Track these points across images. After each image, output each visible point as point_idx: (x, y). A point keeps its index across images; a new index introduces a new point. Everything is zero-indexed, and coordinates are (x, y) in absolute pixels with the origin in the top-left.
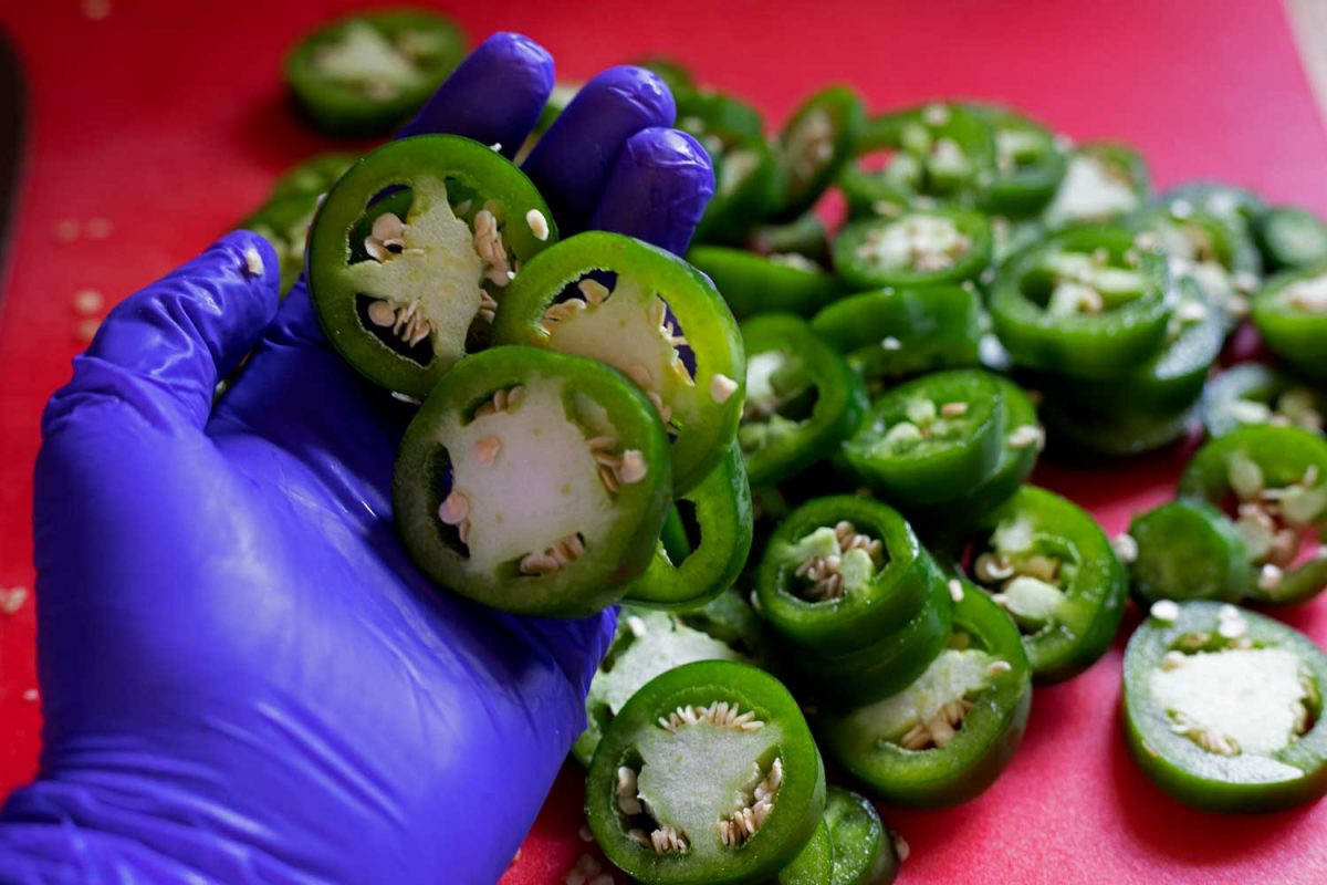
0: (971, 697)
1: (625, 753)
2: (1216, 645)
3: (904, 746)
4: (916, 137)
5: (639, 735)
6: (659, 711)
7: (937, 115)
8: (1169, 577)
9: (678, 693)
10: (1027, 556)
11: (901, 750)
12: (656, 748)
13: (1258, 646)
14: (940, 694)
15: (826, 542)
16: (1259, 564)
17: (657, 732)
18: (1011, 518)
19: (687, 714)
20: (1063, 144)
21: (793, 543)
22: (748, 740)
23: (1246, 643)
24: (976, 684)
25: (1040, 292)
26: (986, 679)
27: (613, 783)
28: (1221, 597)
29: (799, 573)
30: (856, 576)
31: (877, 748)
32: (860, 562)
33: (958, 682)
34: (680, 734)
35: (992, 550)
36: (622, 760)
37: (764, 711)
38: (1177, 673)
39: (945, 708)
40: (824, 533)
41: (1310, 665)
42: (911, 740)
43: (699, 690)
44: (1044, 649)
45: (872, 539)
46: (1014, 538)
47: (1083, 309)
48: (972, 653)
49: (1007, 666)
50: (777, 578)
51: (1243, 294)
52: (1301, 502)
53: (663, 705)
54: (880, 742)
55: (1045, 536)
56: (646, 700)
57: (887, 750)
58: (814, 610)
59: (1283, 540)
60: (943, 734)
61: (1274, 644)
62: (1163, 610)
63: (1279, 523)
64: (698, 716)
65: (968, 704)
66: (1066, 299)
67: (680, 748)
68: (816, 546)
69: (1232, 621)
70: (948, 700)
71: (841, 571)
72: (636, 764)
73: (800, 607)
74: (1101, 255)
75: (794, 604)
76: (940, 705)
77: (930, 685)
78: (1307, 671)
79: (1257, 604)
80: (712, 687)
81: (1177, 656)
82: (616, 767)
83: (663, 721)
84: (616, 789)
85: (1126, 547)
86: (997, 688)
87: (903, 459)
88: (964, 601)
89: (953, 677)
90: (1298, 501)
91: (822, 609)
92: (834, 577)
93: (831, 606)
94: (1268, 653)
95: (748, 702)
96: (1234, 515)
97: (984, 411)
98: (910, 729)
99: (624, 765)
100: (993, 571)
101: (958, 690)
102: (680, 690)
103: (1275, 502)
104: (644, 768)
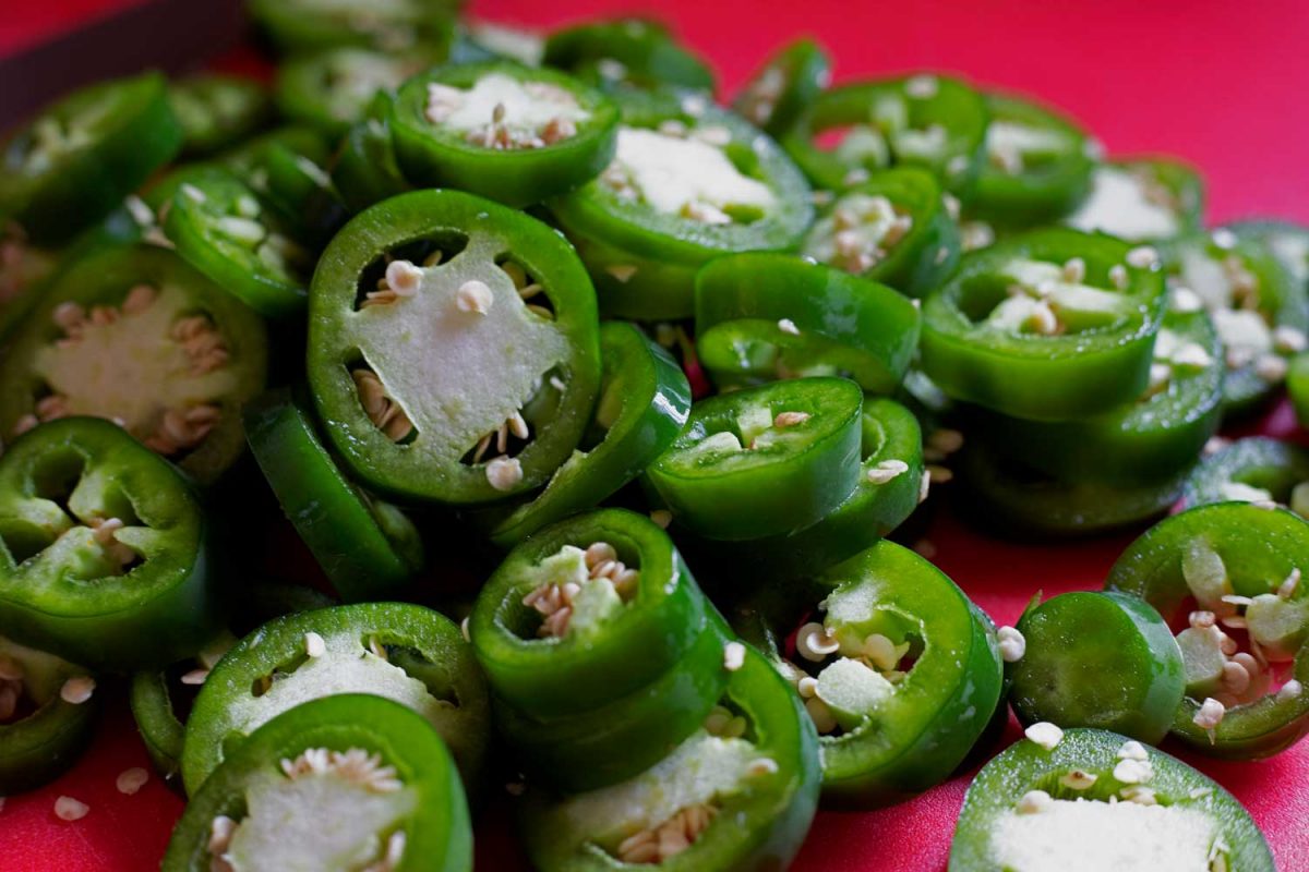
0: (717, 801)
1: (230, 798)
2: (1106, 791)
3: (618, 856)
4: (891, 110)
5: (253, 778)
6: (286, 750)
7: (923, 87)
8: (1064, 692)
9: (314, 731)
10: (864, 631)
11: (609, 859)
12: (267, 798)
13: (1162, 801)
14: (679, 793)
15: (571, 565)
16: (1198, 694)
17: (275, 778)
18: (855, 580)
19: (316, 758)
20: (1094, 149)
21: (535, 563)
22: (377, 805)
23: (1147, 794)
24: (727, 785)
25: (982, 302)
26: (742, 781)
27: (205, 835)
28: (1130, 729)
29: (526, 602)
30: (590, 611)
31: (582, 853)
32: (600, 595)
33: (706, 779)
34: (300, 784)
35: (820, 617)
36: (224, 808)
37: (407, 770)
38: (1034, 819)
39: (683, 811)
40: (569, 552)
41: (1230, 839)
42: (630, 850)
43: (341, 730)
44: (848, 754)
45: (627, 567)
46: (851, 606)
47: (1031, 327)
48: (736, 744)
49: (771, 766)
50: (500, 604)
51: (1285, 352)
52: (1274, 614)
53: (293, 743)
54: (587, 844)
55: (892, 607)
56: (277, 734)
57: (590, 857)
58: (526, 649)
59: (1240, 664)
60: (672, 847)
61: (1186, 802)
62: (1043, 733)
63: (1241, 640)
64: (331, 761)
65: (715, 811)
66: (1011, 314)
67: (293, 803)
68: (558, 567)
69: (1135, 761)
70: (687, 802)
71: (574, 604)
72: (238, 813)
73: (511, 644)
74: (1077, 265)
75: (506, 638)
76: (675, 807)
77: (671, 779)
78: (1220, 844)
79: (1181, 746)
80: (356, 728)
81: (1040, 797)
82: (214, 814)
83: (287, 765)
84: (206, 845)
85: (1013, 642)
86: (755, 793)
87: (704, 472)
88: (743, 669)
89: (701, 773)
90: (1269, 614)
91: (533, 649)
92: (564, 611)
93: (543, 648)
94: (1172, 812)
95: (392, 754)
96: (1179, 624)
97: (829, 426)
98: (632, 832)
99: (227, 814)
100: (812, 644)
101: (704, 790)
102: (317, 726)
103: (1241, 610)
104: (245, 822)
